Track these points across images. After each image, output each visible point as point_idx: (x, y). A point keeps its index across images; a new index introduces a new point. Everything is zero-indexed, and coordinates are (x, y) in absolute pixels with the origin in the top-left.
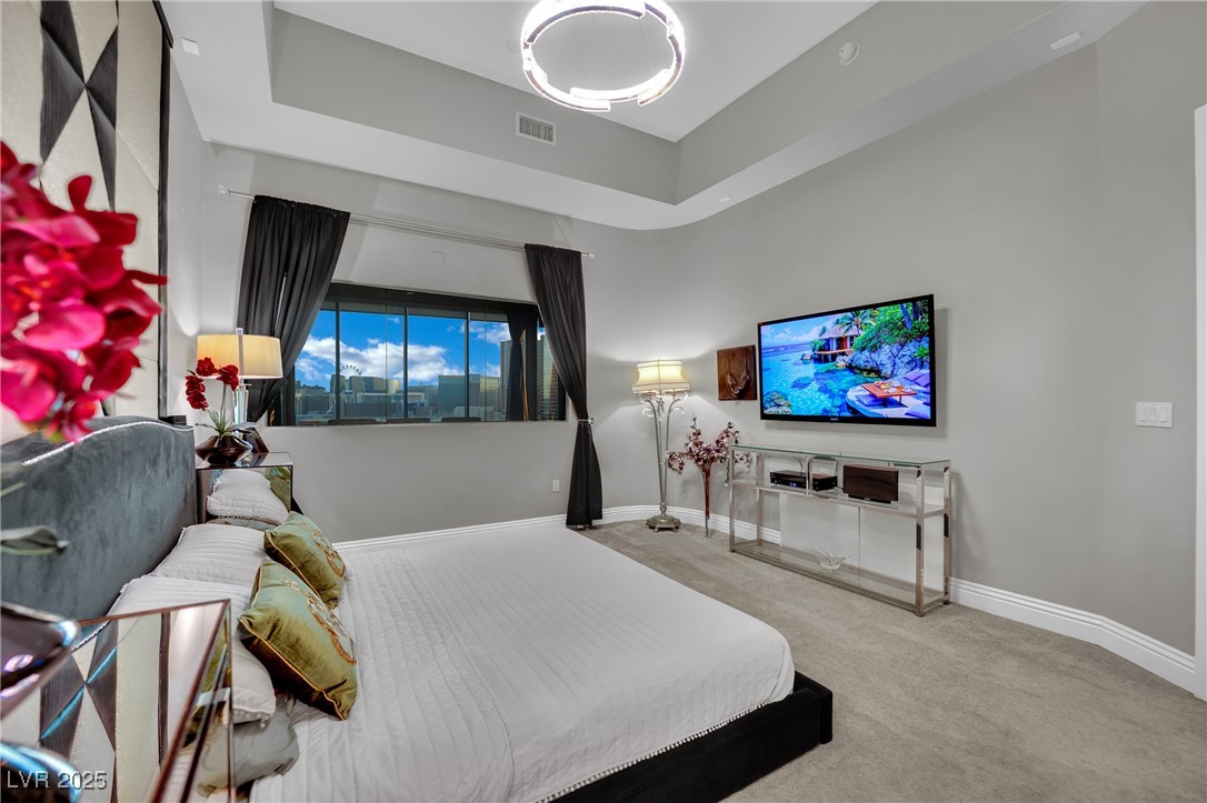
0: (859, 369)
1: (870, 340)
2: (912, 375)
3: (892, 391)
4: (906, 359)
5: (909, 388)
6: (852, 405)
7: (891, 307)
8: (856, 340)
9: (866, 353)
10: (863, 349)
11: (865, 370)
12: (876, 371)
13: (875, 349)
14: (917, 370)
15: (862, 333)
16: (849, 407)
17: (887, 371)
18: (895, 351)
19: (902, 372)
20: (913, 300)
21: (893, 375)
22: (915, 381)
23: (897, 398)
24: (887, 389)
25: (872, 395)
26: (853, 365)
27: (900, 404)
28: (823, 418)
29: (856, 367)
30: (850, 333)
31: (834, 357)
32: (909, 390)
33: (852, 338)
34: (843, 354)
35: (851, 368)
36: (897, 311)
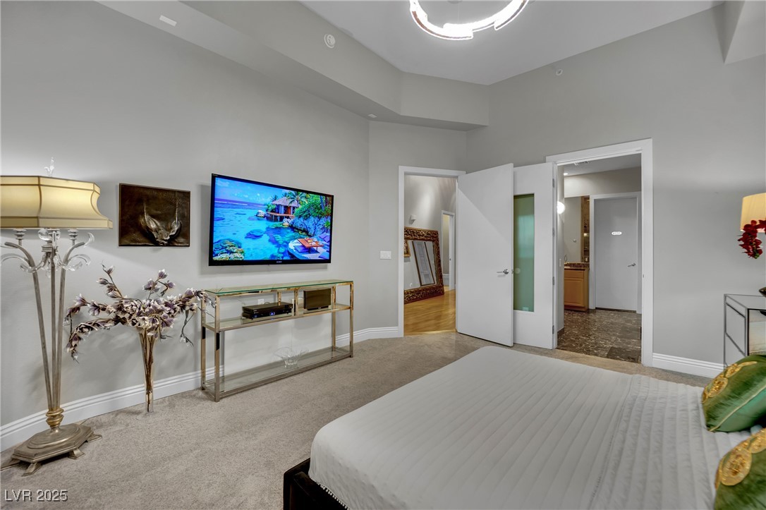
0: (297, 229)
1: (304, 212)
2: (323, 236)
3: (314, 244)
4: (321, 227)
5: (321, 243)
6: (291, 252)
7: (316, 196)
8: (296, 210)
9: (302, 219)
10: (300, 217)
11: (300, 230)
12: (306, 231)
13: (307, 218)
14: (325, 233)
15: (300, 207)
16: (290, 254)
17: (311, 232)
18: (316, 221)
19: (319, 233)
20: (326, 195)
21: (314, 235)
22: (324, 239)
23: (315, 248)
24: (311, 243)
25: (303, 246)
26: (294, 226)
27: (317, 252)
28: (272, 262)
29: (295, 228)
30: (293, 205)
31: (282, 219)
32: (321, 244)
33: (294, 208)
34: (288, 217)
35: (292, 227)
36: (317, 198)
